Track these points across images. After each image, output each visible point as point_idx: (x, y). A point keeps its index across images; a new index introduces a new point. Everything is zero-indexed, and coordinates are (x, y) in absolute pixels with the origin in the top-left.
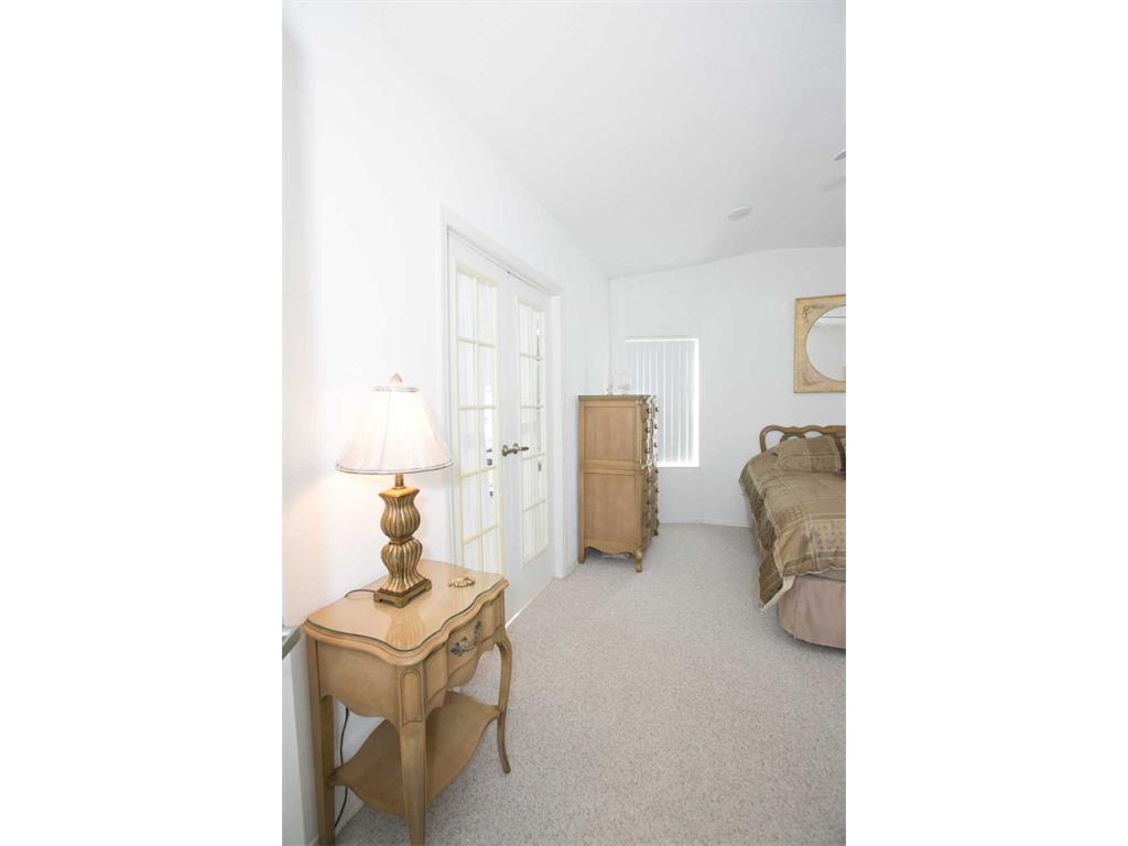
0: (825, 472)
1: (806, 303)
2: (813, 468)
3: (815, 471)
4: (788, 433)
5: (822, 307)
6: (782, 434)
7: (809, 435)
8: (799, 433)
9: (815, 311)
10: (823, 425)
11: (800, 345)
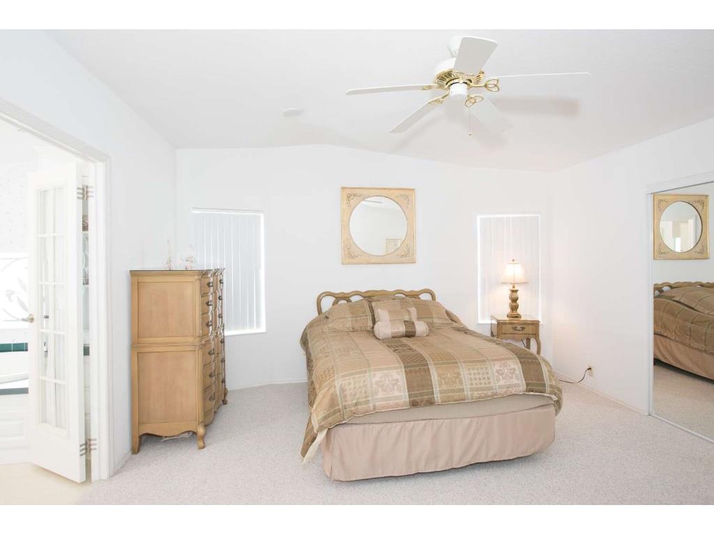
0: (361, 331)
1: (349, 191)
2: (353, 328)
3: (354, 330)
4: (339, 298)
5: (360, 196)
6: (334, 299)
7: (355, 299)
8: (346, 297)
9: (355, 198)
10: (363, 290)
11: (345, 226)
